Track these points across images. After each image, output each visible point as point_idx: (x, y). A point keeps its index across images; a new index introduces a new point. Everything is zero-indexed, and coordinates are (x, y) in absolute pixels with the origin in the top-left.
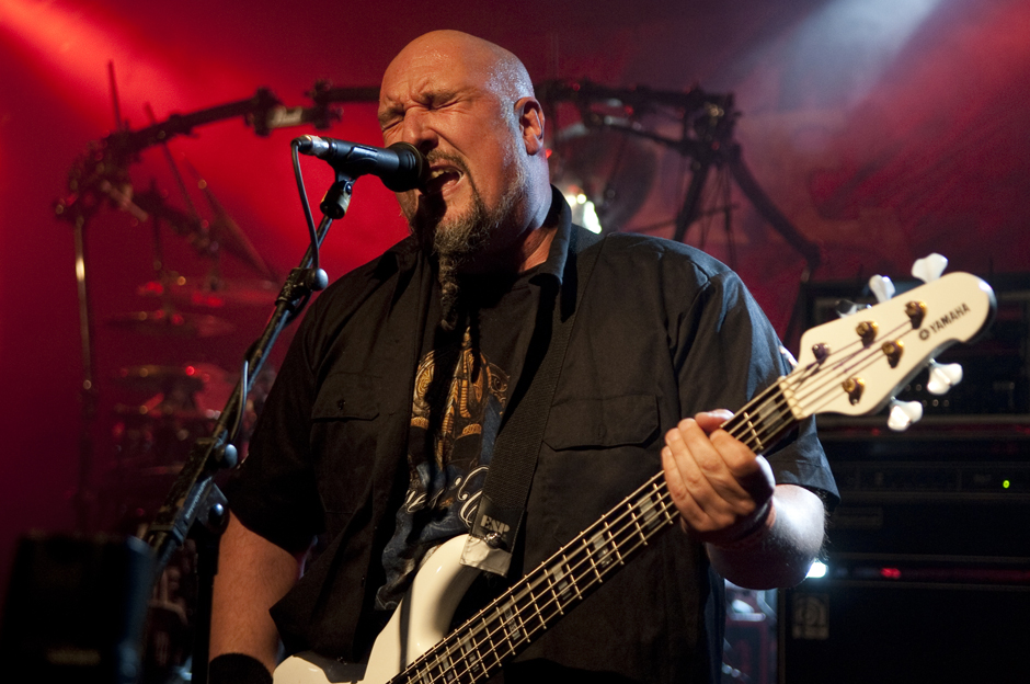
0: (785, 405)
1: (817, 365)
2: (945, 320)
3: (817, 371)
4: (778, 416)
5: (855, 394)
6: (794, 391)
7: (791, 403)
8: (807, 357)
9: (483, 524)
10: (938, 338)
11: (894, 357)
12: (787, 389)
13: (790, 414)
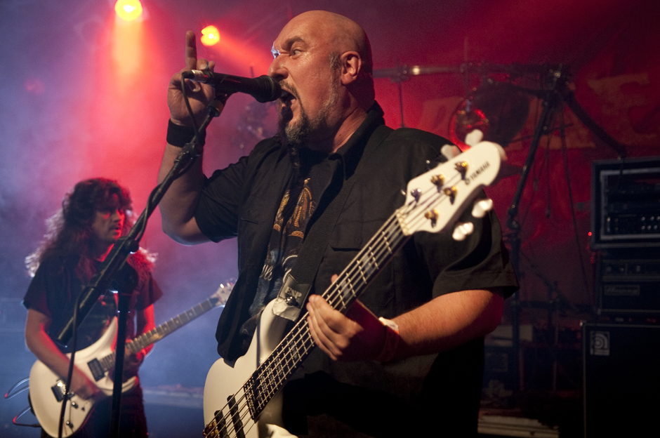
0: (399, 228)
1: (414, 203)
2: (478, 172)
3: (415, 207)
4: (397, 234)
5: (434, 220)
6: (404, 219)
7: (402, 225)
8: (410, 198)
9: (286, 292)
10: (474, 184)
11: (452, 196)
12: (400, 217)
13: (401, 233)
